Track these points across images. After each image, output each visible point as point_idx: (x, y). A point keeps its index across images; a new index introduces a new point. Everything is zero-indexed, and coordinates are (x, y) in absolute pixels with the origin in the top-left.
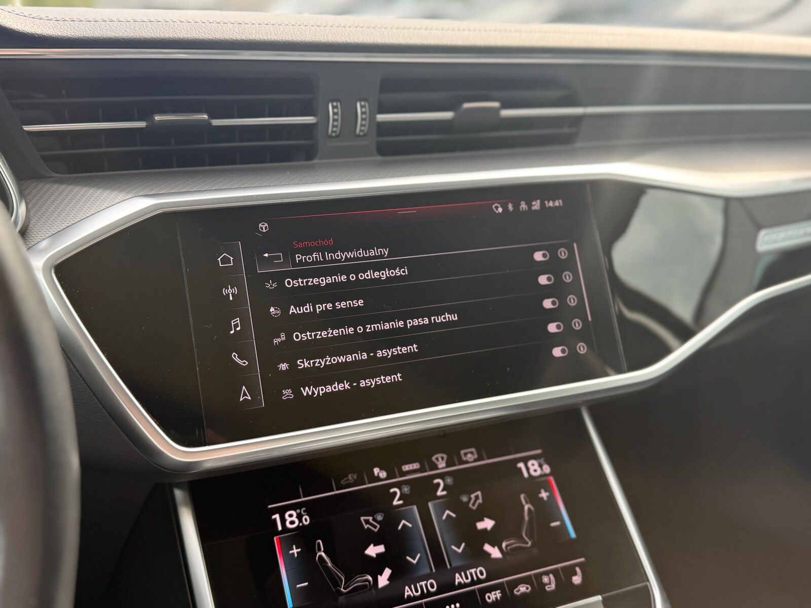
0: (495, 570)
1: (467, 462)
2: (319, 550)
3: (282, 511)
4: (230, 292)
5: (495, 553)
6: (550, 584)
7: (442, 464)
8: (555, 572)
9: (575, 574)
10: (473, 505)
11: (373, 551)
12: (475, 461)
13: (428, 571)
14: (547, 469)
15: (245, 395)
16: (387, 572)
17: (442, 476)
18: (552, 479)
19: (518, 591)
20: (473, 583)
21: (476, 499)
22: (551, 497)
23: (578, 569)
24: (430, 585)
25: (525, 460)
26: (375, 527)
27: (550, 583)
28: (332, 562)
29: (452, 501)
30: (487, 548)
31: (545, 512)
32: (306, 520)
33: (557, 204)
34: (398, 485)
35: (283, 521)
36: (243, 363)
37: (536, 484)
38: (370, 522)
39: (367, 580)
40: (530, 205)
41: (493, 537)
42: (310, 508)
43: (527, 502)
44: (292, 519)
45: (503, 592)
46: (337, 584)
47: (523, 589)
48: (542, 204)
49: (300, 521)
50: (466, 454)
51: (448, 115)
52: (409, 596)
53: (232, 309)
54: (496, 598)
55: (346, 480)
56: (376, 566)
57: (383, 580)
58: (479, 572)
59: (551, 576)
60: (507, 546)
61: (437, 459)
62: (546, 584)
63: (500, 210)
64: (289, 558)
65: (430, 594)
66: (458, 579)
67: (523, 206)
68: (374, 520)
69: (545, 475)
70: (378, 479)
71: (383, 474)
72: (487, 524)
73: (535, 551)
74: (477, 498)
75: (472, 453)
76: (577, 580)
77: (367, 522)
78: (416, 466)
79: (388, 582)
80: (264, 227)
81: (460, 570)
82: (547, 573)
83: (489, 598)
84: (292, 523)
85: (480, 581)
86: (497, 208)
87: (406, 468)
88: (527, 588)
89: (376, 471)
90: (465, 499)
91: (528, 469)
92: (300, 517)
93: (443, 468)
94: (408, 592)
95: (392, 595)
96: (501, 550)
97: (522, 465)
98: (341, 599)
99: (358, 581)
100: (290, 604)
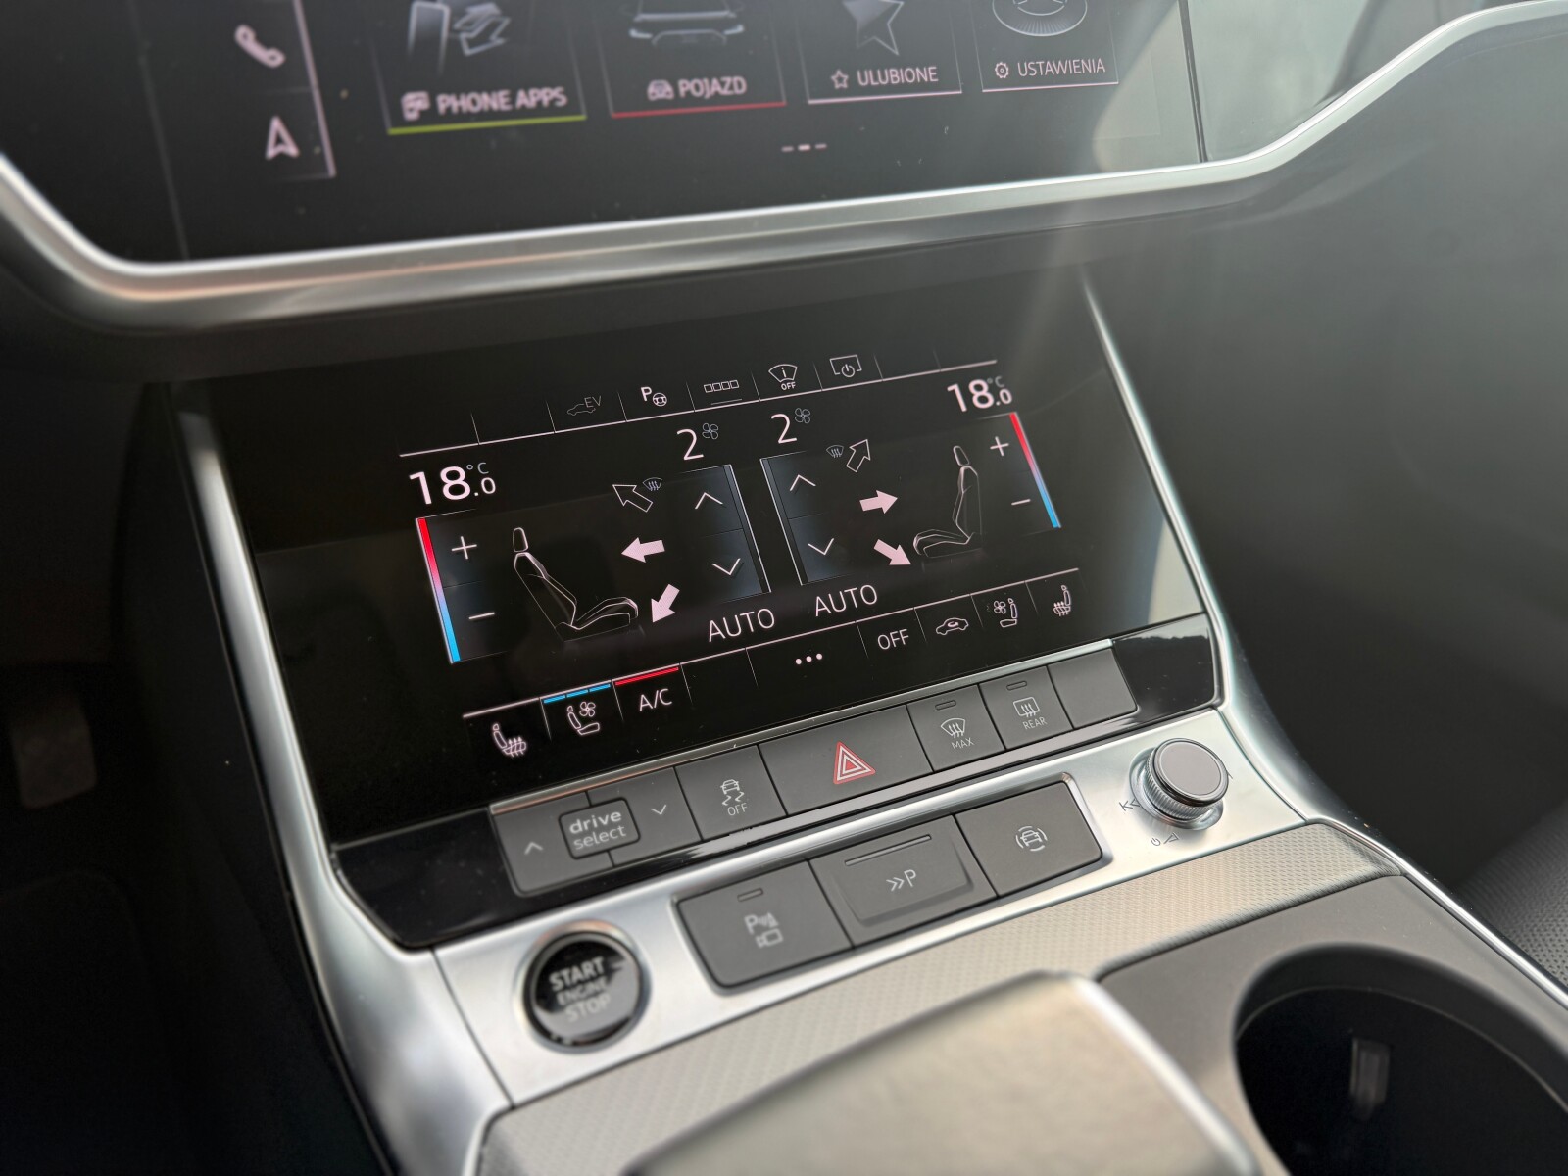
0: (898, 588)
1: (842, 380)
2: (521, 547)
3: (432, 466)
5: (898, 557)
6: (1008, 616)
7: (787, 383)
8: (1018, 594)
9: (1059, 597)
10: (854, 464)
11: (637, 550)
12: (858, 378)
13: (759, 591)
14: (1007, 396)
15: (280, 142)
16: (671, 593)
17: (788, 407)
18: (1016, 415)
19: (943, 630)
20: (852, 613)
21: (859, 453)
22: (1014, 450)
23: (1064, 588)
24: (762, 617)
25: (963, 379)
26: (645, 504)
27: (1008, 614)
28: (549, 571)
29: (810, 457)
30: (882, 547)
32: (489, 486)
34: (695, 422)
35: (436, 485)
36: (272, 58)
37: (985, 424)
38: (632, 494)
39: (629, 608)
41: (893, 528)
42: (497, 462)
43: (964, 462)
44: (455, 482)
45: (912, 632)
46: (560, 613)
47: (953, 626)
49: (475, 486)
50: (839, 365)
52: (717, 638)
54: (899, 643)
55: (578, 409)
56: (648, 579)
57: (661, 608)
58: (865, 593)
59: (1011, 601)
60: (921, 544)
61: (778, 372)
62: (1002, 617)
64: (451, 565)
65: (761, 634)
66: (820, 606)
68: (642, 489)
69: (1004, 409)
70: (650, 409)
71: (661, 400)
72: (884, 501)
73: (980, 553)
74: (861, 450)
75: (851, 363)
76: (1062, 608)
77: (626, 493)
78: (731, 385)
79: (672, 612)
81: (823, 589)
82: (1002, 596)
83: (884, 642)
84: (456, 490)
85: (864, 610)
87: (712, 388)
88: (962, 624)
89: (645, 392)
90: (835, 452)
91: (968, 396)
92: (473, 479)
93: (790, 391)
94: (714, 630)
95: (680, 637)
96: (909, 551)
97: (955, 388)
98: (570, 645)
99: (608, 610)
100: (454, 655)
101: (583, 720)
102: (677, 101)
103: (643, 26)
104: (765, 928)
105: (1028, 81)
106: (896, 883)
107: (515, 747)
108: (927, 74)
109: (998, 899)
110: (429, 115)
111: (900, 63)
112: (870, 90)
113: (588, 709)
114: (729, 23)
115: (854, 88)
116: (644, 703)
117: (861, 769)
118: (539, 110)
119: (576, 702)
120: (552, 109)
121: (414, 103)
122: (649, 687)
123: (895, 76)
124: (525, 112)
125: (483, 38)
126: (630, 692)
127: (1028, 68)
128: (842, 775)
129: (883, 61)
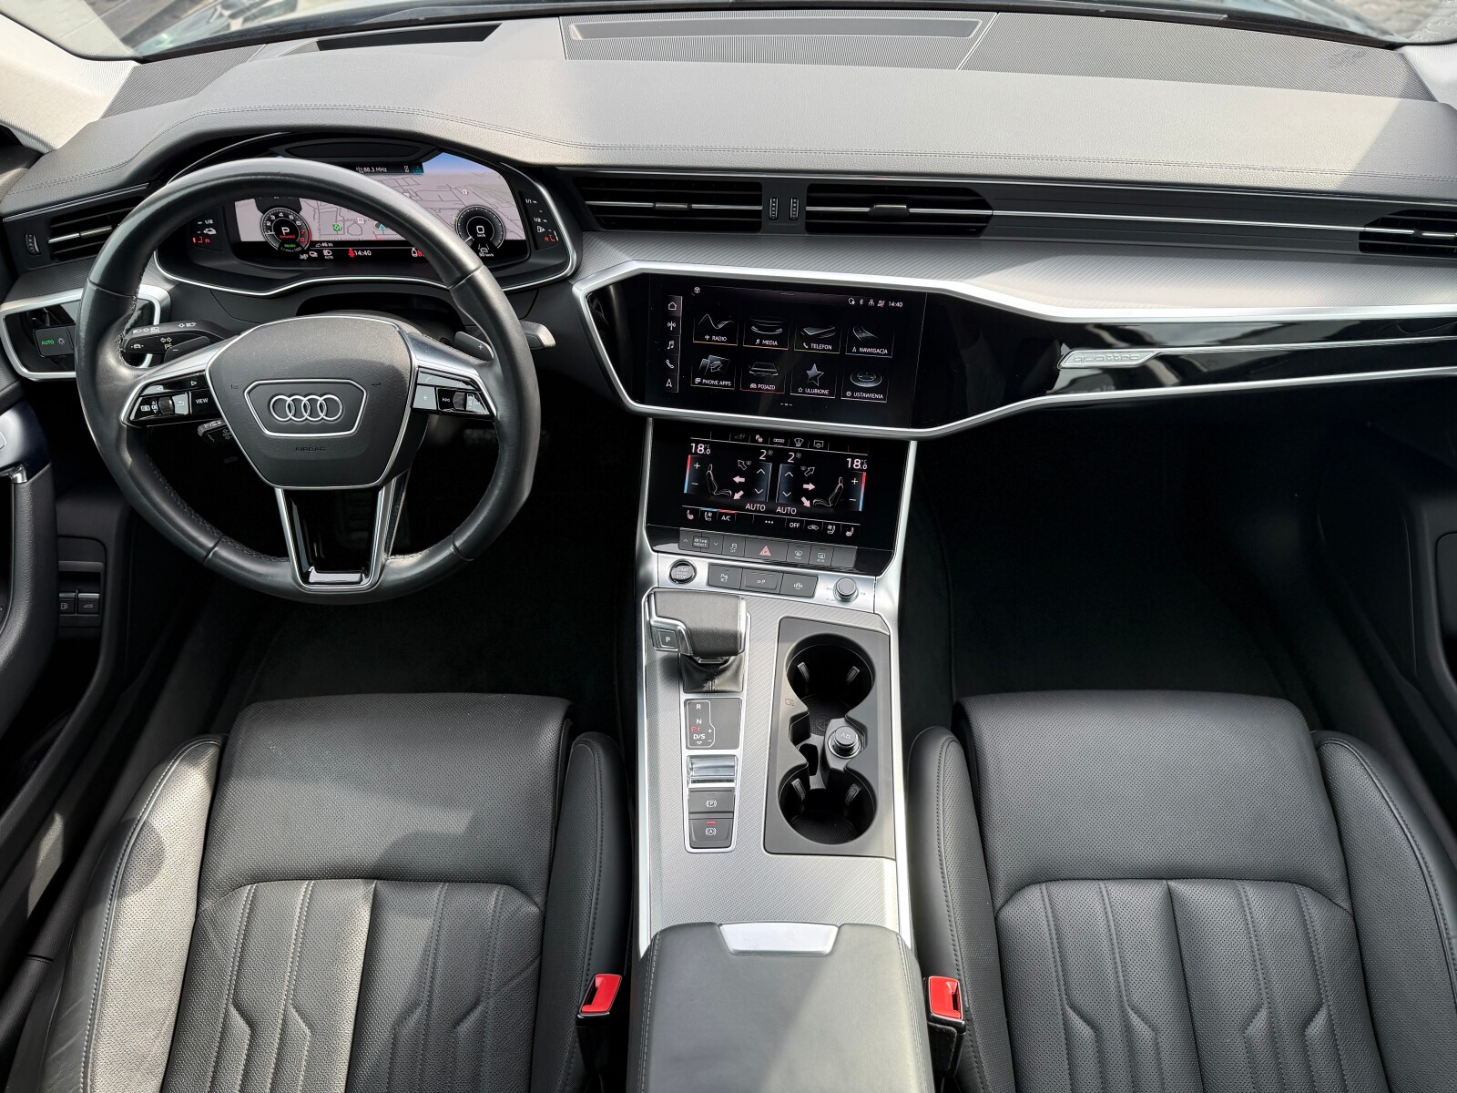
0: (803, 512)
1: (815, 448)
2: (710, 469)
3: (697, 443)
4: (671, 325)
5: (807, 503)
7: (799, 445)
8: (837, 526)
9: (850, 530)
10: (807, 473)
11: (737, 479)
12: (821, 448)
13: (764, 500)
14: (865, 467)
15: (669, 384)
16: (741, 493)
17: (795, 451)
18: (865, 474)
19: (809, 527)
21: (809, 471)
22: (859, 484)
23: (852, 529)
24: (762, 507)
25: (853, 458)
26: (744, 468)
27: (831, 529)
28: (714, 478)
29: (795, 468)
30: (804, 499)
31: (849, 490)
32: (708, 452)
33: (898, 304)
34: (767, 449)
35: (696, 448)
36: (671, 367)
37: (854, 473)
38: (743, 464)
39: (729, 493)
40: (876, 302)
41: (809, 495)
42: (713, 445)
43: (841, 483)
45: (801, 525)
46: (713, 489)
47: (813, 527)
48: (886, 304)
49: (705, 451)
50: (816, 443)
51: (867, 209)
52: (748, 508)
53: (670, 335)
54: (796, 527)
55: (741, 439)
56: (737, 488)
57: (737, 496)
58: (793, 510)
59: (834, 527)
60: (816, 502)
61: (797, 440)
62: (829, 530)
63: (853, 303)
64: (693, 468)
65: (759, 511)
66: (779, 510)
67: (871, 302)
68: (746, 463)
69: (863, 470)
70: (757, 442)
71: (760, 440)
72: (811, 487)
73: (832, 510)
74: (811, 470)
75: (821, 443)
76: (849, 534)
77: (741, 463)
78: (782, 441)
79: (740, 498)
80: (697, 290)
81: (781, 505)
82: (832, 524)
83: (792, 525)
84: (701, 450)
85: (790, 515)
86: (851, 301)
87: (776, 440)
88: (817, 528)
89: (757, 436)
90: (803, 468)
91: (852, 462)
92: (705, 449)
93: (798, 447)
94: (748, 506)
95: (739, 505)
96: (811, 503)
97: (850, 460)
98: (712, 497)
99: (723, 492)
100: (685, 492)
101: (708, 517)
102: (757, 389)
103: (753, 371)
104: (724, 578)
105: (856, 398)
106: (759, 581)
107: (691, 517)
108: (826, 392)
109: (779, 594)
110: (699, 383)
111: (818, 388)
112: (808, 394)
113: (710, 514)
114: (774, 373)
115: (804, 392)
116: (723, 518)
117: (768, 554)
118: (724, 386)
119: (708, 512)
120: (727, 386)
121: (698, 380)
122: (726, 514)
123: (816, 391)
124: (721, 386)
125: (716, 368)
126: (722, 514)
127: (857, 394)
128: (762, 553)
129: (814, 387)
